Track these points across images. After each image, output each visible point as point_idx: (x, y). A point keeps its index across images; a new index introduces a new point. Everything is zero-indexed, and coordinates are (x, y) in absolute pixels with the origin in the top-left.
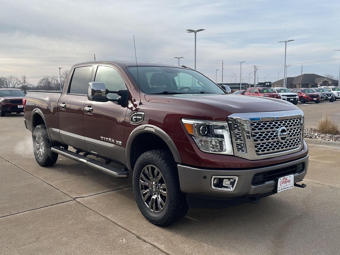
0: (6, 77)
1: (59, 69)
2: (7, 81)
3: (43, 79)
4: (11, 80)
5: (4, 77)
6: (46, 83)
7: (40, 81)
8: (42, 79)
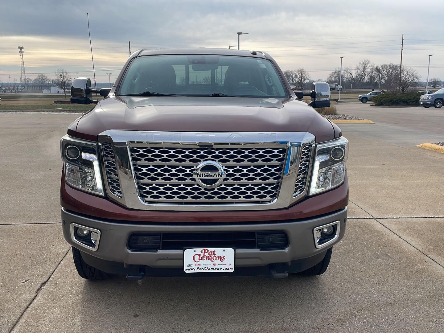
0: (293, 70)
1: (341, 58)
2: (294, 75)
3: (334, 71)
4: (298, 74)
5: (291, 71)
6: (337, 77)
7: (330, 75)
8: (333, 73)
